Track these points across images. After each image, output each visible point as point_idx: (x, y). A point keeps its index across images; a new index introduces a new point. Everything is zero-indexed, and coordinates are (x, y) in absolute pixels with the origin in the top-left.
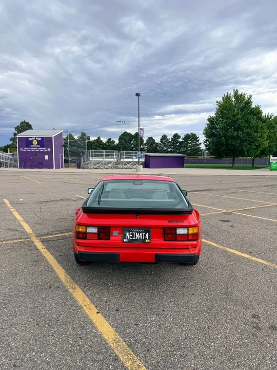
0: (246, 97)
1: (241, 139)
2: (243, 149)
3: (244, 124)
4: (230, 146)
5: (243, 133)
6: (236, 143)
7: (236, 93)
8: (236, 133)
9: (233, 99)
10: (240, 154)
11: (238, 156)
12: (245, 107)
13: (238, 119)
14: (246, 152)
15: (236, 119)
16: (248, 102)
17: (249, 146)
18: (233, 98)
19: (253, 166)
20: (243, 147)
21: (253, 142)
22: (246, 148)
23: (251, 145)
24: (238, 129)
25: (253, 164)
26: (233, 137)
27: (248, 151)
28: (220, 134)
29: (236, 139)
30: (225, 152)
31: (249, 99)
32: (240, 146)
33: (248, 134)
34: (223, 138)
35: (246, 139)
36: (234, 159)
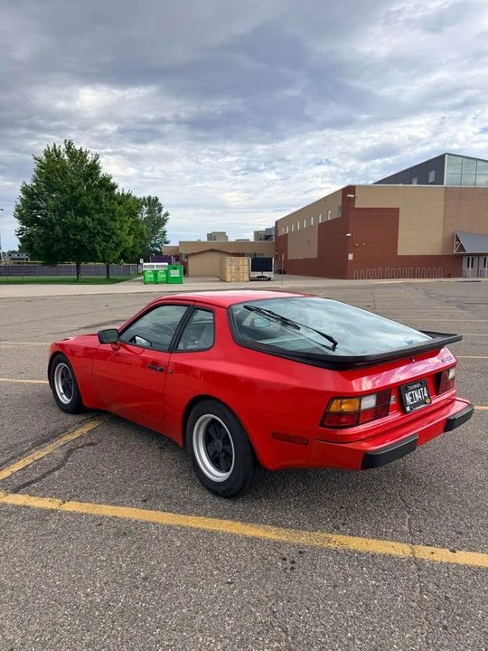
0: (90, 158)
1: (90, 231)
2: (94, 249)
3: (92, 204)
4: (72, 243)
5: (93, 220)
6: (83, 237)
7: (69, 146)
8: (80, 220)
9: (66, 158)
10: (89, 258)
11: (86, 261)
12: (91, 174)
13: (80, 195)
14: (99, 254)
15: (77, 195)
16: (94, 167)
17: (105, 243)
18: (66, 155)
19: (108, 278)
20: (95, 245)
21: (110, 237)
22: (100, 246)
23: (107, 242)
24: (83, 211)
25: (108, 275)
26: (76, 227)
27: (103, 252)
28: (50, 220)
29: (81, 230)
30: (64, 252)
31: (95, 161)
32: (89, 243)
33: (100, 222)
34: (58, 228)
35: (98, 231)
36: (78, 266)
